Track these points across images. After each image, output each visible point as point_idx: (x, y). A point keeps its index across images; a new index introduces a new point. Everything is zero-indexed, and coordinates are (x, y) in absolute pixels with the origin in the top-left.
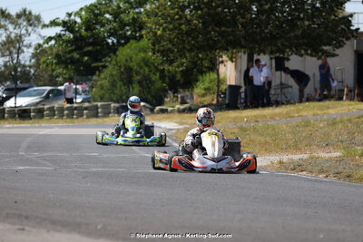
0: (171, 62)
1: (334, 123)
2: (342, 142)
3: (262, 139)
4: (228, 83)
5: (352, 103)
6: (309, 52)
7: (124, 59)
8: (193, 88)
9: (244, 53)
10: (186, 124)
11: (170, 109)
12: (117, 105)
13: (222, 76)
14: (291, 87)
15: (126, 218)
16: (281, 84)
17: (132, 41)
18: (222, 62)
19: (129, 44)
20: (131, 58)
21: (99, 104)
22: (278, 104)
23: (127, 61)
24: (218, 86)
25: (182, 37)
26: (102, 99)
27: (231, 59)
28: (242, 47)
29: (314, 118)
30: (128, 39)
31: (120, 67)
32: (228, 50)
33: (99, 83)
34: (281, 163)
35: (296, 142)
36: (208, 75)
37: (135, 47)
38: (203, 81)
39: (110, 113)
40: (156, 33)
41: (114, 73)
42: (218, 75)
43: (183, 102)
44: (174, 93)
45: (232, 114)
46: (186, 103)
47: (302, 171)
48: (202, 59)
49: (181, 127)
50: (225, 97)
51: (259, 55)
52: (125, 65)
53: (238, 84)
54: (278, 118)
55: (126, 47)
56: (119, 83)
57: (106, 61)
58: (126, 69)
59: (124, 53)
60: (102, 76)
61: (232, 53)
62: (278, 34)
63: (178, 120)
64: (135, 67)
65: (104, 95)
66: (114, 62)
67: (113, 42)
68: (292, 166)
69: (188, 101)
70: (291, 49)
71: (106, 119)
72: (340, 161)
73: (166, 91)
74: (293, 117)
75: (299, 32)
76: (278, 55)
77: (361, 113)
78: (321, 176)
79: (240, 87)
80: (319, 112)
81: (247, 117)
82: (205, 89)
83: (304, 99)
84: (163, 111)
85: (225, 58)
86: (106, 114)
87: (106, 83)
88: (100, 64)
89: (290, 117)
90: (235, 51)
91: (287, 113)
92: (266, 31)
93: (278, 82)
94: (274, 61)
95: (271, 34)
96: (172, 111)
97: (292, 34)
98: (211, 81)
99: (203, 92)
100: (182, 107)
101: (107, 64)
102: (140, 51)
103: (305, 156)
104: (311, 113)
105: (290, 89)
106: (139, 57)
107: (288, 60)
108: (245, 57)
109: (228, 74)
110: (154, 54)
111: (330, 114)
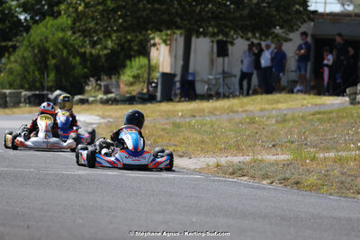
0: (94, 44)
1: (284, 120)
2: (292, 142)
3: (199, 138)
4: (161, 70)
5: (307, 96)
6: (257, 35)
7: (38, 39)
8: (119, 74)
9: (181, 34)
10: (110, 117)
11: (91, 99)
12: (29, 93)
13: (153, 62)
14: (235, 76)
15: (28, 227)
16: (224, 72)
17: (47, 18)
18: (154, 45)
19: (44, 22)
20: (46, 38)
21: (8, 91)
22: (218, 96)
23: (41, 40)
24: (149, 74)
25: (108, 14)
26: (11, 86)
27: (165, 41)
28: (178, 28)
29: (262, 114)
30: (43, 16)
31: (33, 48)
32: (161, 31)
33: (8, 66)
34: (218, 166)
35: (237, 141)
36: (137, 60)
37: (52, 25)
38: (131, 67)
39: (20, 102)
40: (77, 9)
41: (26, 55)
42: (149, 60)
43: (107, 91)
44: (97, 80)
45: (165, 106)
46: (111, 93)
47: (243, 176)
48: (130, 41)
49: (102, 121)
50: (156, 87)
51: (198, 37)
52: (39, 46)
53: (173, 72)
54: (218, 113)
55: (41, 25)
56: (32, 67)
57: (17, 41)
58: (40, 51)
59: (39, 31)
60: (12, 58)
61: (167, 35)
62: (220, 13)
63: (100, 113)
64: (51, 49)
65: (14, 81)
66: (26, 43)
67: (25, 19)
68: (231, 170)
69: (113, 90)
70: (235, 31)
71: (16, 110)
72: (288, 165)
73: (86, 78)
74: (237, 112)
75: (245, 12)
76: (220, 37)
77: (317, 109)
78: (264, 182)
79: (174, 75)
80: (267, 106)
81: (182, 111)
82: (134, 77)
83: (251, 92)
84: (83, 102)
85: (157, 40)
86: (17, 104)
87: (17, 67)
88: (10, 44)
89: (233, 112)
90: (169, 32)
91: (229, 107)
92: (207, 9)
93: (220, 70)
94: (215, 45)
95: (213, 13)
96: (93, 102)
97: (238, 14)
98: (141, 67)
99: (131, 80)
100: (105, 97)
101: (18, 44)
102: (57, 30)
103: (248, 159)
104: (258, 107)
105: (233, 79)
106: (56, 36)
107: (232, 43)
108: (181, 40)
109: (161, 59)
110: (74, 33)
111: (279, 109)
